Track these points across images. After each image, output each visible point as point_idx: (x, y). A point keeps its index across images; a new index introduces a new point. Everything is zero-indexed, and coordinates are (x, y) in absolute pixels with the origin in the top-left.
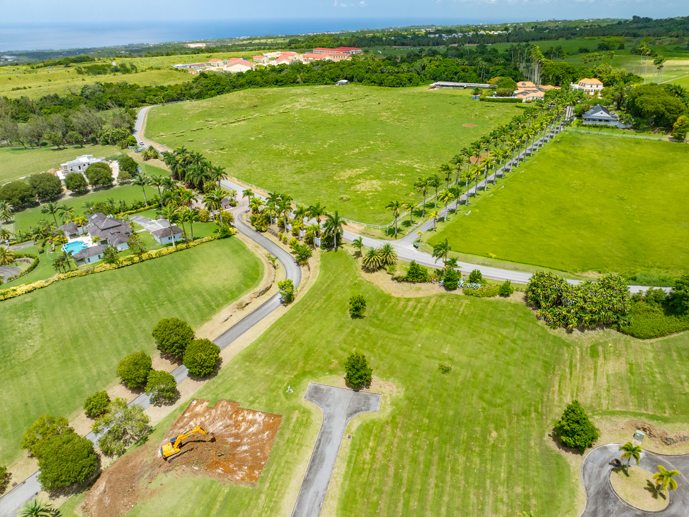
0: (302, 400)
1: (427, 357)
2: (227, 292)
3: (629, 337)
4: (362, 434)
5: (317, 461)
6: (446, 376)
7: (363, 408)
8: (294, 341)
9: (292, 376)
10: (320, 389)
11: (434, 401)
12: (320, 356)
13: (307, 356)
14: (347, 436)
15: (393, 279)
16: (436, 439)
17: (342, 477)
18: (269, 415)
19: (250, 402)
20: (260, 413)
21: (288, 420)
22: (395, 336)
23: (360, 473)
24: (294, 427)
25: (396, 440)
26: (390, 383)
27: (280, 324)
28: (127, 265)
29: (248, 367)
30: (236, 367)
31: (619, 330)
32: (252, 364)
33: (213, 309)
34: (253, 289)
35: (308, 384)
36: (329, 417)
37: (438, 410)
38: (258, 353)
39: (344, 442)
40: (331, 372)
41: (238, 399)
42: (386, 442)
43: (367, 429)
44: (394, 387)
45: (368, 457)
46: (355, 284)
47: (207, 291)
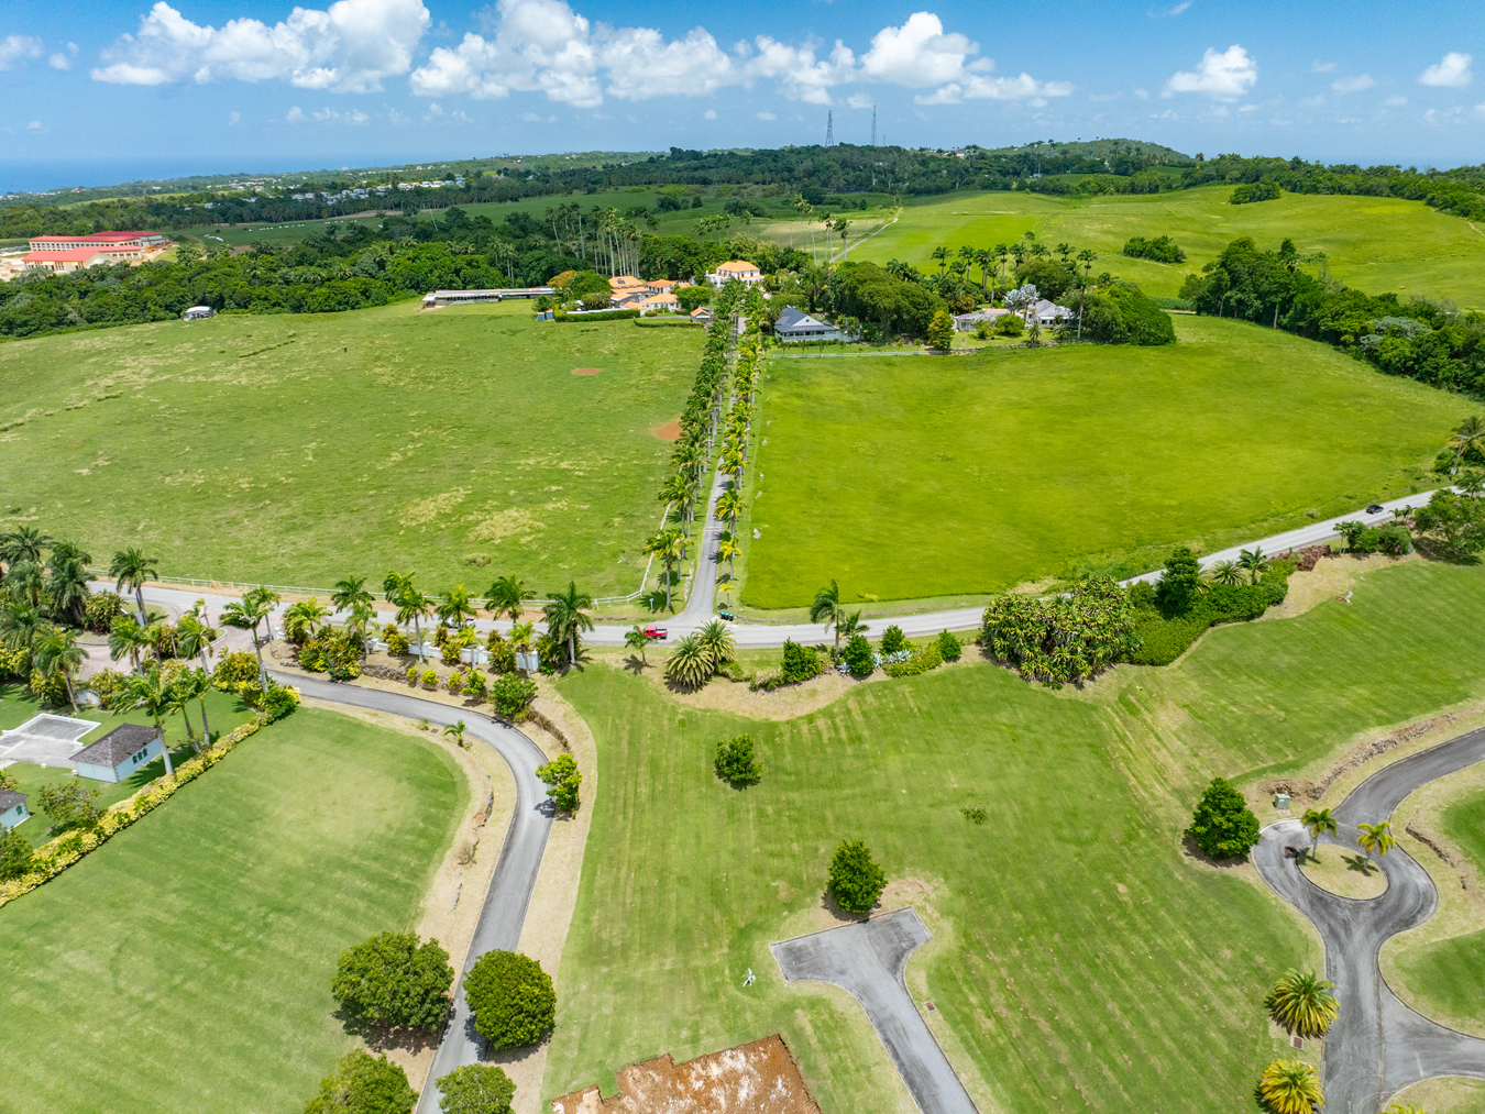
0: (788, 987)
1: (932, 806)
2: (408, 837)
3: (1149, 668)
4: (945, 990)
5: (918, 1080)
6: (987, 826)
7: (904, 945)
8: (663, 882)
9: (726, 950)
10: (800, 949)
11: (1003, 878)
12: (743, 886)
13: (717, 895)
14: (926, 1008)
15: (754, 689)
16: (1056, 938)
17: (983, 1081)
18: (749, 1047)
19: (687, 1041)
20: (729, 1053)
21: (798, 1034)
22: (847, 792)
23: (1004, 1059)
24: (821, 1041)
25: (1004, 972)
26: (910, 879)
27: (596, 857)
28: (69, 866)
29: (610, 975)
30: (584, 987)
31: (1132, 662)
32: (615, 966)
33: (407, 887)
34: (465, 806)
35: (770, 949)
36: (864, 992)
37: (1019, 888)
38: (605, 936)
39: (929, 1021)
40: (790, 906)
41: (657, 1049)
42: (993, 984)
43: (942, 977)
44: (922, 882)
45: (989, 1025)
46: (682, 722)
47: (355, 852)
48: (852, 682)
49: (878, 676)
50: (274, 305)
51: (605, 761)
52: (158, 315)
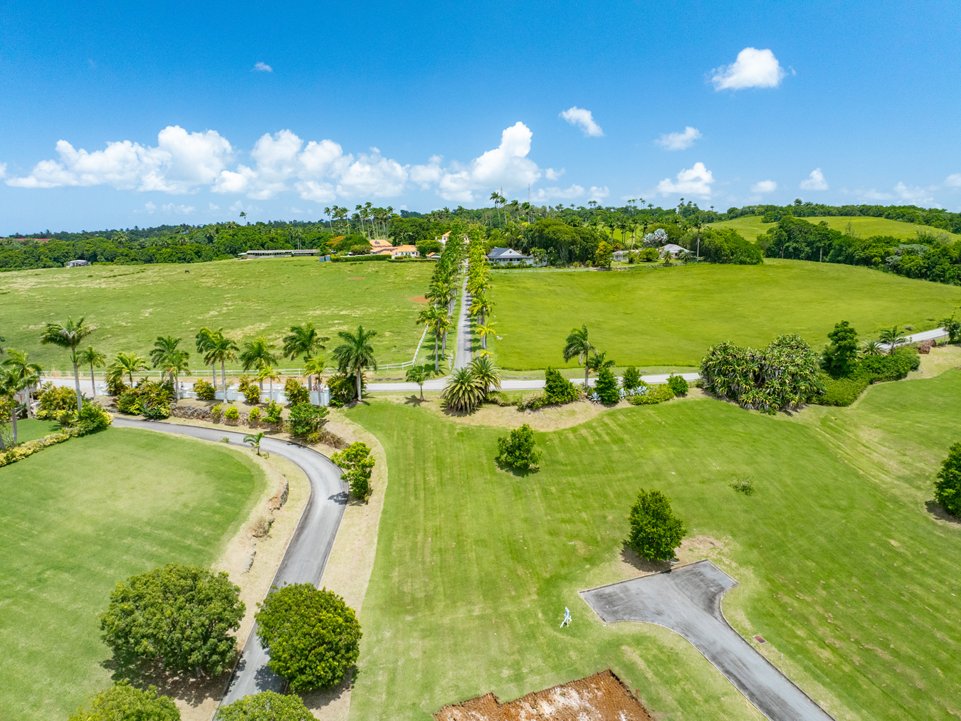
0: (610, 628)
1: (702, 483)
2: (203, 513)
4: (767, 625)
5: (775, 709)
6: (757, 497)
7: (713, 590)
8: (460, 544)
9: (535, 597)
10: (610, 595)
11: (785, 535)
12: (541, 545)
13: (516, 552)
14: (757, 641)
15: (522, 409)
16: (854, 580)
17: (846, 708)
18: (580, 684)
19: (510, 680)
20: (558, 691)
21: (630, 668)
22: (620, 476)
23: (856, 685)
24: (657, 674)
25: (820, 609)
26: (701, 538)
27: (387, 530)
29: (416, 623)
30: (388, 634)
32: (420, 615)
33: (199, 552)
34: (261, 492)
35: (580, 595)
36: (687, 630)
37: (803, 542)
38: (406, 589)
39: (765, 653)
40: (592, 560)
41: (477, 689)
42: (813, 619)
43: (759, 613)
44: (712, 540)
45: (826, 654)
46: (460, 434)
47: (148, 523)
48: (602, 409)
49: (623, 405)
50: (132, 260)
51: (393, 461)
52: (48, 264)
